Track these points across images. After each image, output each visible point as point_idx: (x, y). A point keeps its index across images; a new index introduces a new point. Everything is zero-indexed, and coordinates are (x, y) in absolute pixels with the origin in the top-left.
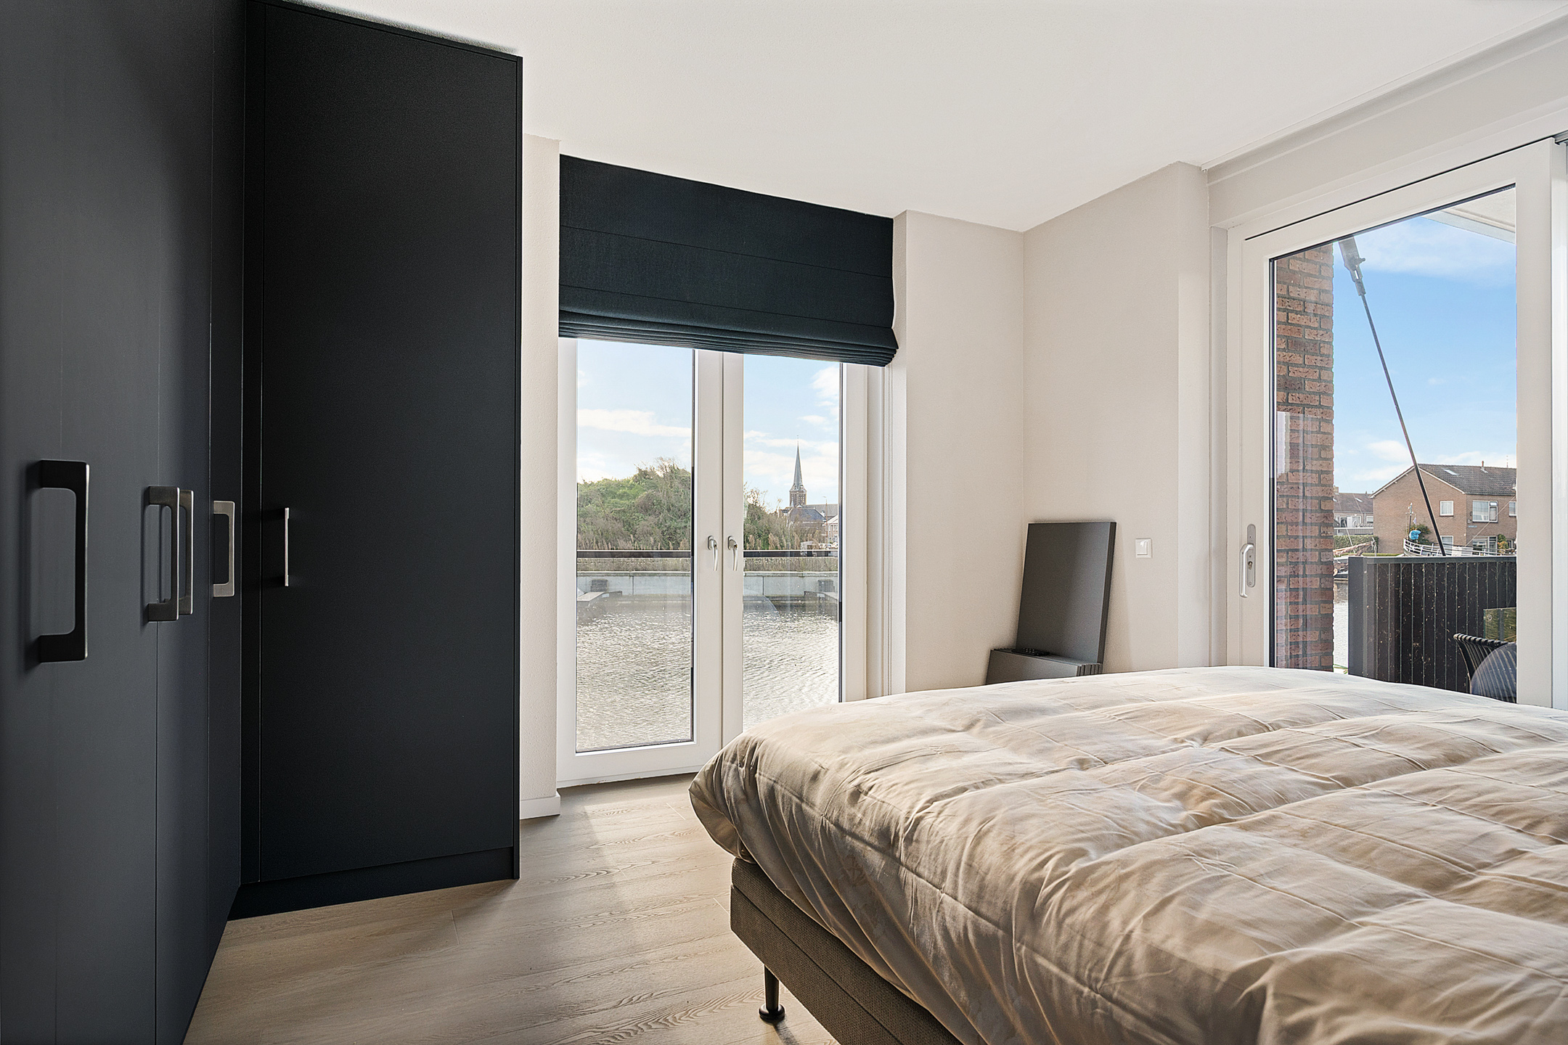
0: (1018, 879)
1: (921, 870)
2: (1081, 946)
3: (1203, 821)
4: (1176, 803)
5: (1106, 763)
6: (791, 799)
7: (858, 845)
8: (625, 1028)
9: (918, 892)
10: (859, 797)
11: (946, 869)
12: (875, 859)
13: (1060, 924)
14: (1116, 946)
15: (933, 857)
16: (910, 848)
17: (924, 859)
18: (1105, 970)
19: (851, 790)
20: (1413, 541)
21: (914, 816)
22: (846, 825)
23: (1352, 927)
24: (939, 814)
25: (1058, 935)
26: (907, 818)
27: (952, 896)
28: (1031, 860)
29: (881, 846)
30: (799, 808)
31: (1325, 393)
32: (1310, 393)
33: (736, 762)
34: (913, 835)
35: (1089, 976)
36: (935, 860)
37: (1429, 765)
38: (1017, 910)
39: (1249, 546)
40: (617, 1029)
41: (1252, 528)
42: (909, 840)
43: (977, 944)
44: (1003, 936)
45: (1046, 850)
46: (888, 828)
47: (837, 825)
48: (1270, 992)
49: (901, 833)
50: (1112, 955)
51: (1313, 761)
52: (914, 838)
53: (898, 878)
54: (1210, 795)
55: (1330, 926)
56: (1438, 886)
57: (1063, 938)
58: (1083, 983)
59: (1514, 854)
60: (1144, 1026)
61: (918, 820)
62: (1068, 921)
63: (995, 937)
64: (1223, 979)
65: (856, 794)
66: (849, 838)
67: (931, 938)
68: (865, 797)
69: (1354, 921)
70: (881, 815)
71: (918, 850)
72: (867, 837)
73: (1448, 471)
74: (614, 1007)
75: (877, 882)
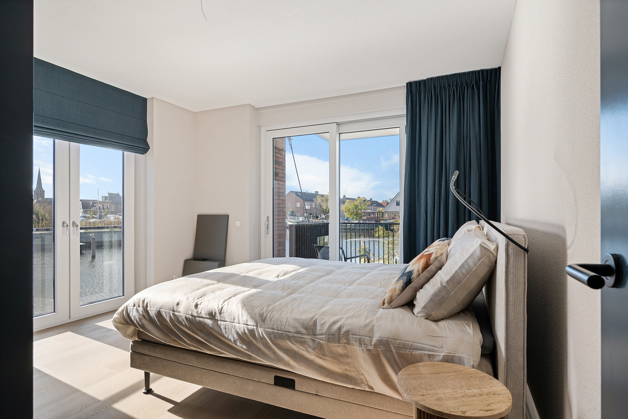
0: (257, 314)
1: (226, 320)
2: (277, 323)
3: (289, 294)
4: (282, 291)
5: (260, 286)
6: (169, 312)
7: (201, 319)
8: (91, 414)
9: (226, 326)
10: (198, 306)
11: (235, 317)
12: (209, 322)
13: (271, 320)
14: (285, 321)
15: (230, 315)
16: (221, 315)
17: (227, 317)
18: (284, 326)
19: (195, 305)
20: (290, 215)
21: (220, 307)
22: (195, 315)
23: (326, 306)
24: (228, 304)
25: (271, 323)
26: (218, 308)
27: (238, 323)
28: (259, 309)
29: (210, 317)
30: (174, 314)
31: (284, 177)
32: (280, 177)
33: (135, 306)
34: (221, 312)
35: (280, 329)
36: (231, 316)
37: (324, 276)
38: (259, 321)
39: (267, 222)
40: (87, 416)
41: (268, 217)
42: (220, 313)
43: (248, 332)
44: (256, 328)
45: (262, 306)
46: (212, 312)
47: (192, 315)
48: (318, 319)
49: (217, 312)
50: (285, 323)
51: (304, 278)
52: (222, 312)
53: (218, 325)
54: (289, 288)
55: (323, 306)
56: (335, 297)
57: (272, 323)
58: (279, 331)
59: (345, 289)
60: (294, 334)
61: (222, 308)
62: (273, 319)
63: (254, 329)
64: (309, 319)
65: (196, 306)
66: (197, 318)
67: (232, 336)
68: (200, 306)
69: (326, 304)
70: (208, 309)
71: (224, 315)
72: (204, 316)
73: (299, 194)
74: (80, 410)
75: (210, 328)
